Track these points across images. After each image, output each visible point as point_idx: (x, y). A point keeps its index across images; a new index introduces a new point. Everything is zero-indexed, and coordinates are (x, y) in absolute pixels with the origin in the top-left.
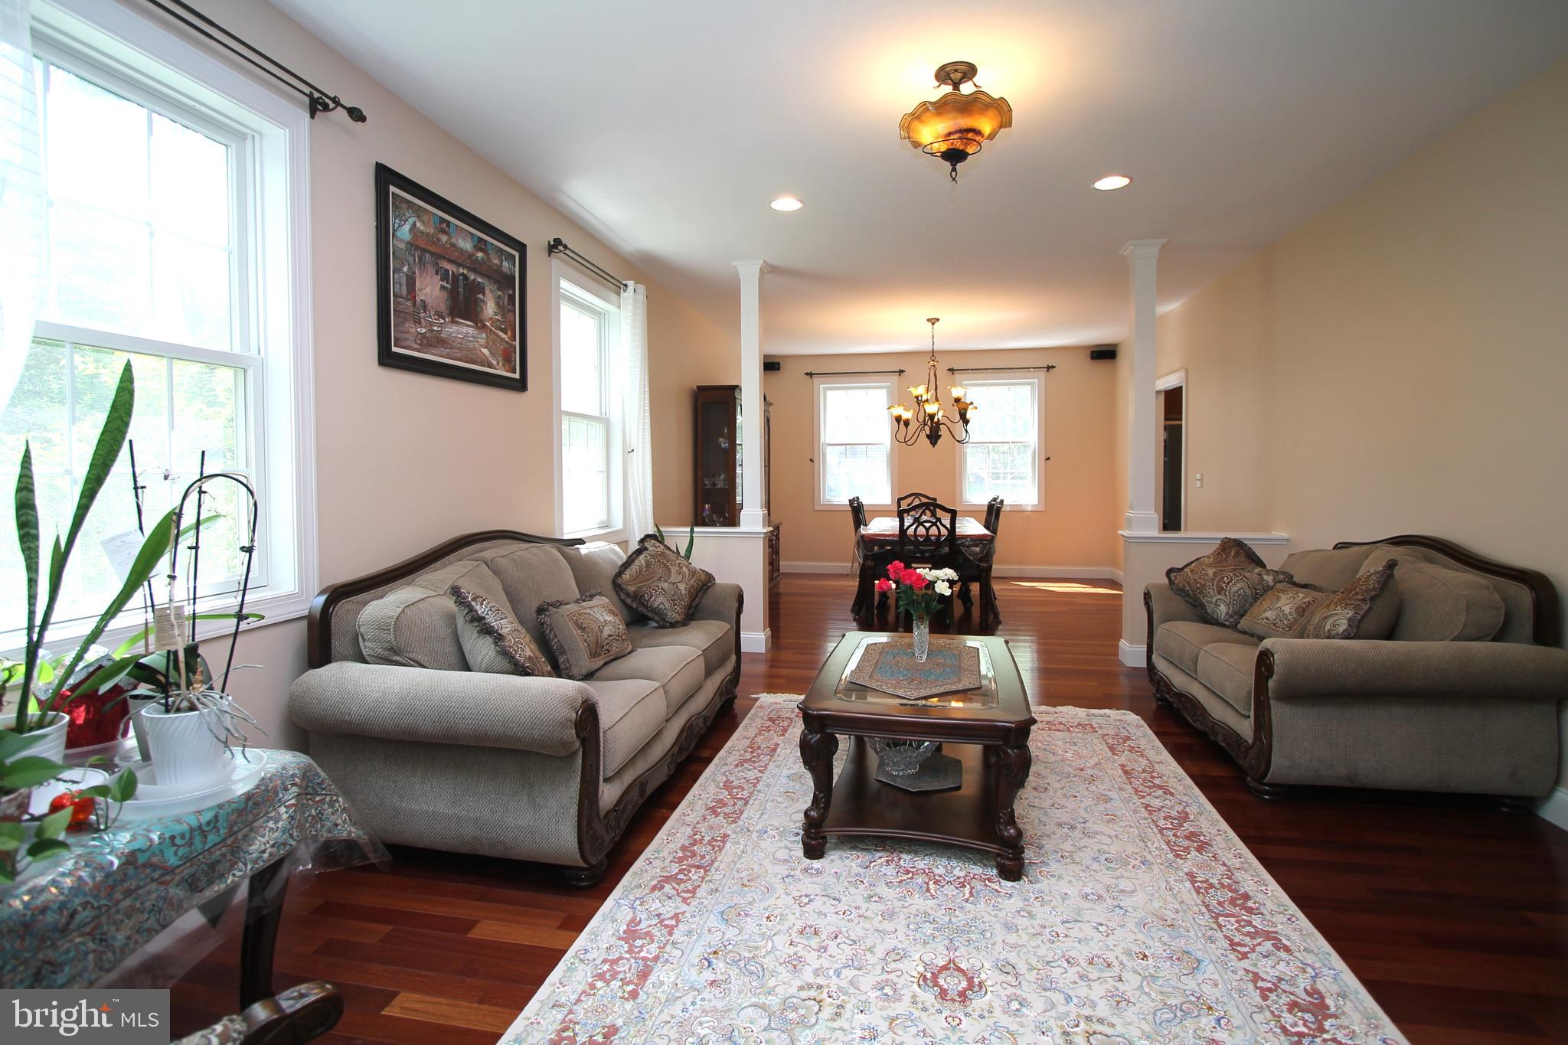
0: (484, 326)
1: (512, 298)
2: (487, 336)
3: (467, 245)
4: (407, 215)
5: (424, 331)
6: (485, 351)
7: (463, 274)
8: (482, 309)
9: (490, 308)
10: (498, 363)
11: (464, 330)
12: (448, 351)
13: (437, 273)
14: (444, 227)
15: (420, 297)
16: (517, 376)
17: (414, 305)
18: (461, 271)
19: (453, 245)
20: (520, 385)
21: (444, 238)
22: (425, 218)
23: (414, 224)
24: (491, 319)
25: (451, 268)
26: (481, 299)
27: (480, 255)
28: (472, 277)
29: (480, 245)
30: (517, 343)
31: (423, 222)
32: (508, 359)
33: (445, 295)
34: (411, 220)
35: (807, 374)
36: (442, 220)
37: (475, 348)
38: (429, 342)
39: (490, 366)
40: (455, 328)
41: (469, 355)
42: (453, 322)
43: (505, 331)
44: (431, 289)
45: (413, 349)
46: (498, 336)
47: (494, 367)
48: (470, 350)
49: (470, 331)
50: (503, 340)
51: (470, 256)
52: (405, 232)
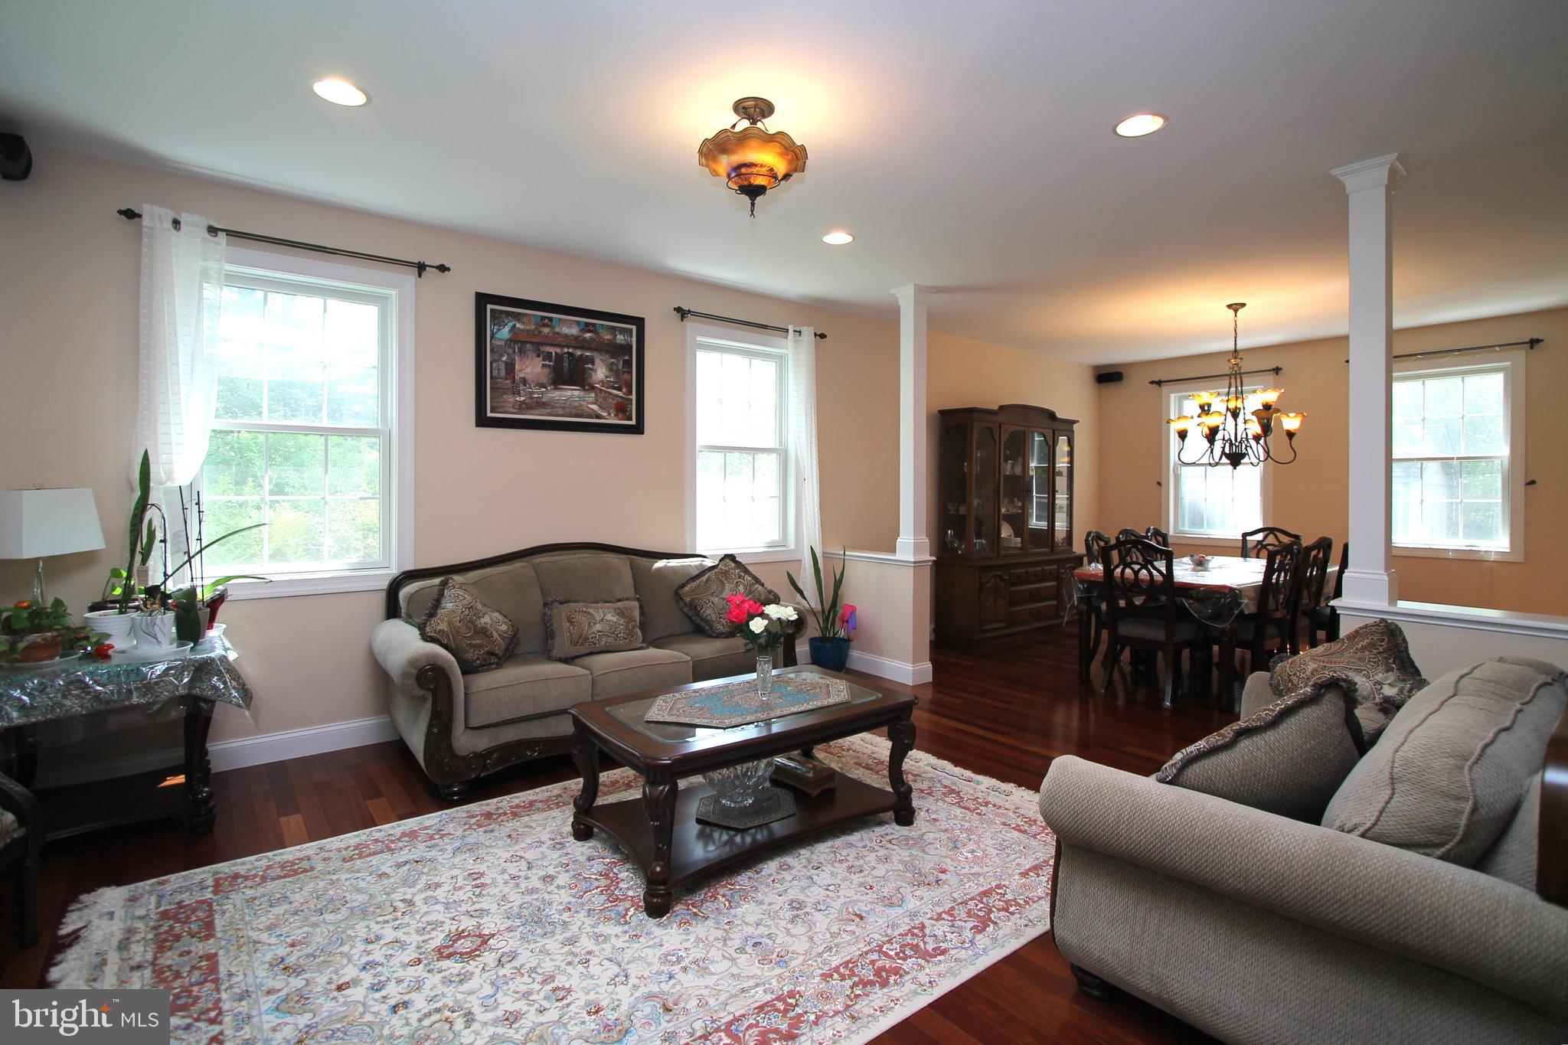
0: (593, 388)
1: (628, 363)
2: (596, 395)
3: (574, 331)
4: (506, 321)
5: (522, 399)
6: (594, 407)
7: (568, 353)
8: (591, 376)
9: (600, 373)
10: (609, 414)
11: (569, 393)
12: (548, 410)
13: (538, 356)
14: (545, 322)
15: (519, 375)
16: (633, 422)
17: (514, 381)
18: (566, 350)
19: (558, 333)
20: (638, 429)
21: (546, 330)
22: (525, 320)
23: (514, 326)
24: (602, 381)
25: (553, 350)
26: (590, 369)
27: (588, 335)
28: (579, 353)
29: (587, 327)
30: (634, 397)
31: (523, 323)
32: (622, 409)
33: (547, 371)
34: (510, 324)
35: (1152, 382)
36: (543, 318)
37: (581, 405)
38: (540, 405)
39: (598, 417)
40: (558, 393)
41: (574, 411)
42: (556, 388)
43: (619, 389)
44: (531, 368)
45: (511, 413)
46: (610, 393)
47: (604, 418)
48: (575, 407)
49: (576, 393)
50: (617, 396)
51: (576, 338)
52: (505, 333)
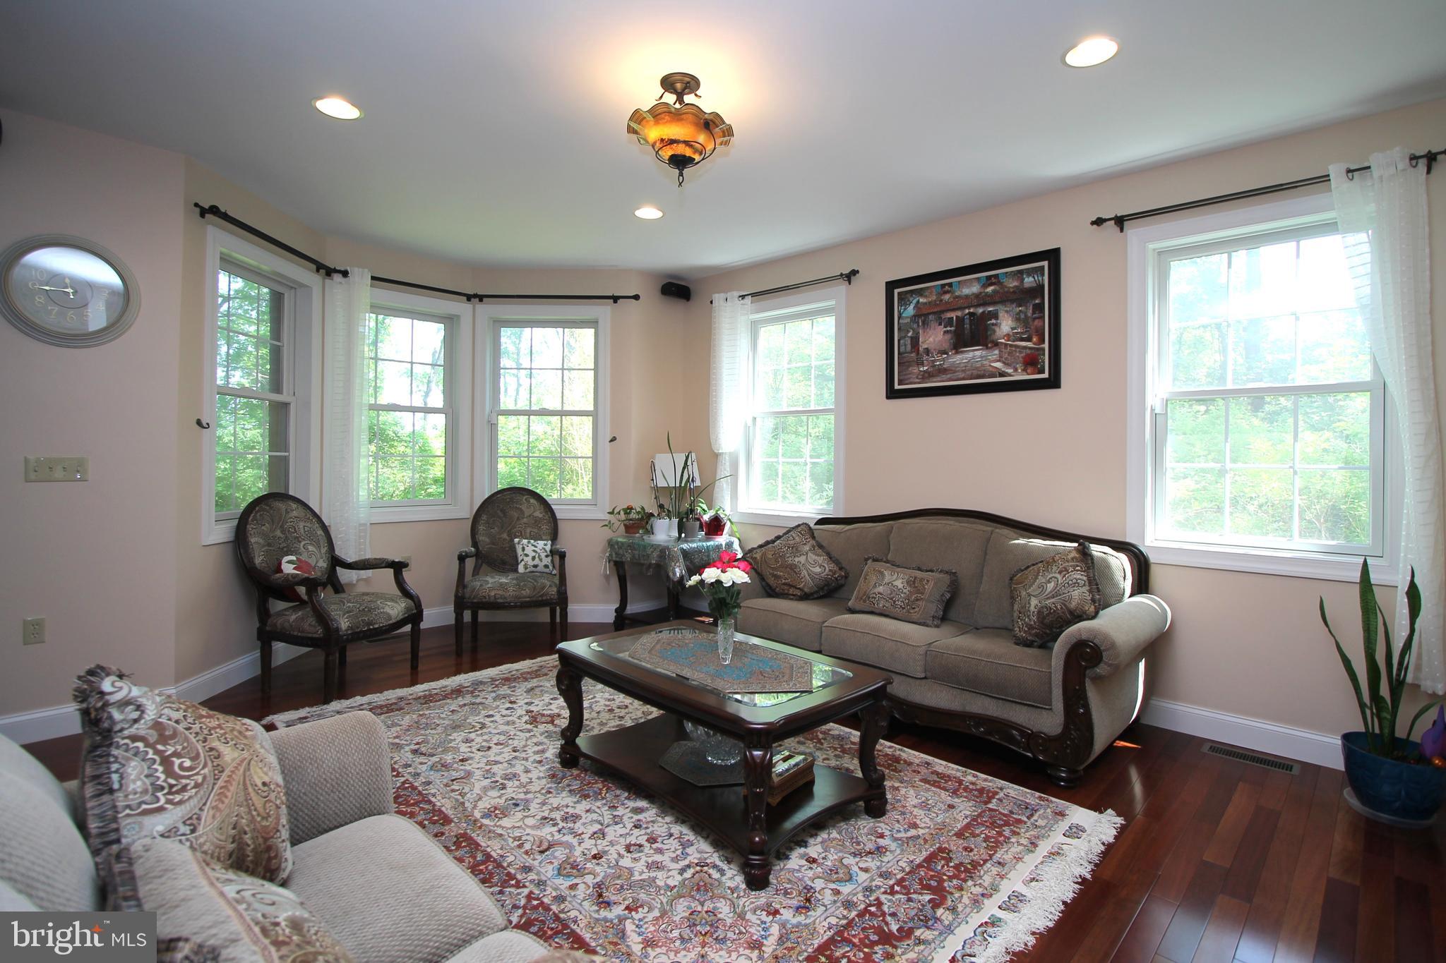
0: (996, 344)
1: (1039, 308)
2: (1000, 351)
3: (975, 289)
4: (911, 299)
5: (925, 368)
6: (998, 365)
7: (970, 314)
8: (994, 331)
9: (1005, 325)
10: (1016, 370)
11: (971, 355)
12: (949, 376)
13: (940, 324)
14: (944, 290)
15: (923, 346)
16: (1047, 375)
17: (918, 353)
18: (967, 311)
19: (959, 297)
20: (1053, 382)
21: (947, 297)
22: (927, 293)
23: (918, 302)
24: (1008, 335)
25: (953, 315)
26: (993, 324)
27: (990, 289)
28: (980, 310)
29: (989, 281)
30: (1046, 346)
31: (926, 297)
32: (1031, 362)
33: (948, 336)
34: (915, 301)
36: (943, 286)
37: (983, 365)
38: (942, 371)
39: (1003, 374)
40: (959, 357)
41: (975, 372)
42: (957, 353)
43: (1029, 339)
44: (934, 337)
45: (915, 383)
46: (1017, 347)
47: (1010, 375)
48: (977, 369)
49: (978, 353)
50: (1025, 348)
51: (977, 296)
52: (910, 311)
